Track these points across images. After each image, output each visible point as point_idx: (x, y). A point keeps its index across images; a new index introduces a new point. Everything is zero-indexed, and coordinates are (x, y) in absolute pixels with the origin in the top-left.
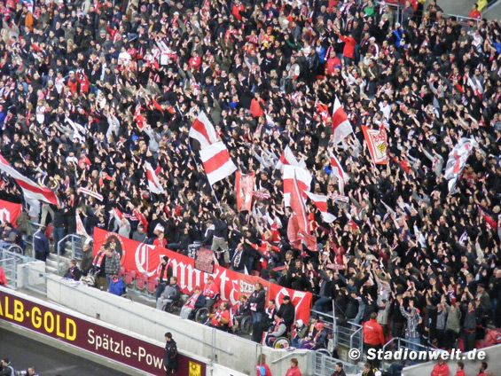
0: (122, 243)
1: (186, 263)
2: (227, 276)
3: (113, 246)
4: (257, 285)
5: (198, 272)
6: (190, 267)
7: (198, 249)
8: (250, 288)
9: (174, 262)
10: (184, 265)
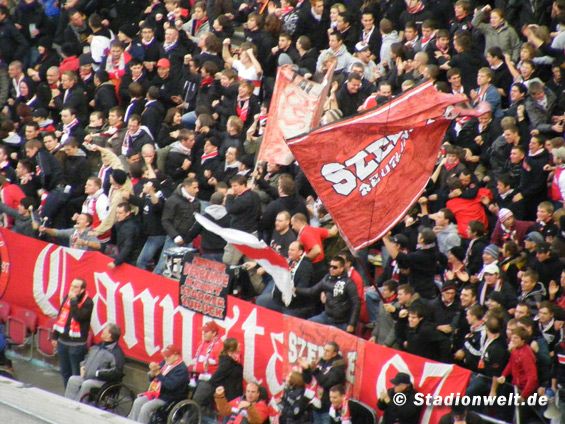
1: (159, 291)
2: (260, 323)
5: (188, 317)
6: (167, 303)
7: (187, 259)
8: (311, 354)
9: (127, 291)
10: (154, 296)
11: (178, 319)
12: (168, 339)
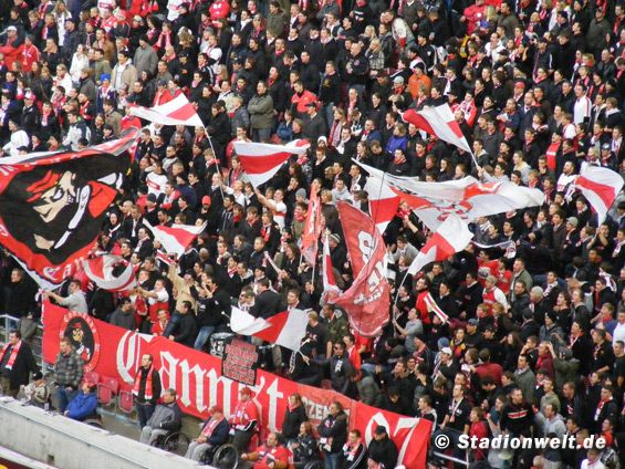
0: (94, 331)
1: (206, 367)
2: (280, 389)
3: (78, 335)
4: (333, 405)
5: (228, 383)
8: (319, 412)
9: (185, 365)
10: (203, 369)
11: (220, 386)
12: (213, 401)
